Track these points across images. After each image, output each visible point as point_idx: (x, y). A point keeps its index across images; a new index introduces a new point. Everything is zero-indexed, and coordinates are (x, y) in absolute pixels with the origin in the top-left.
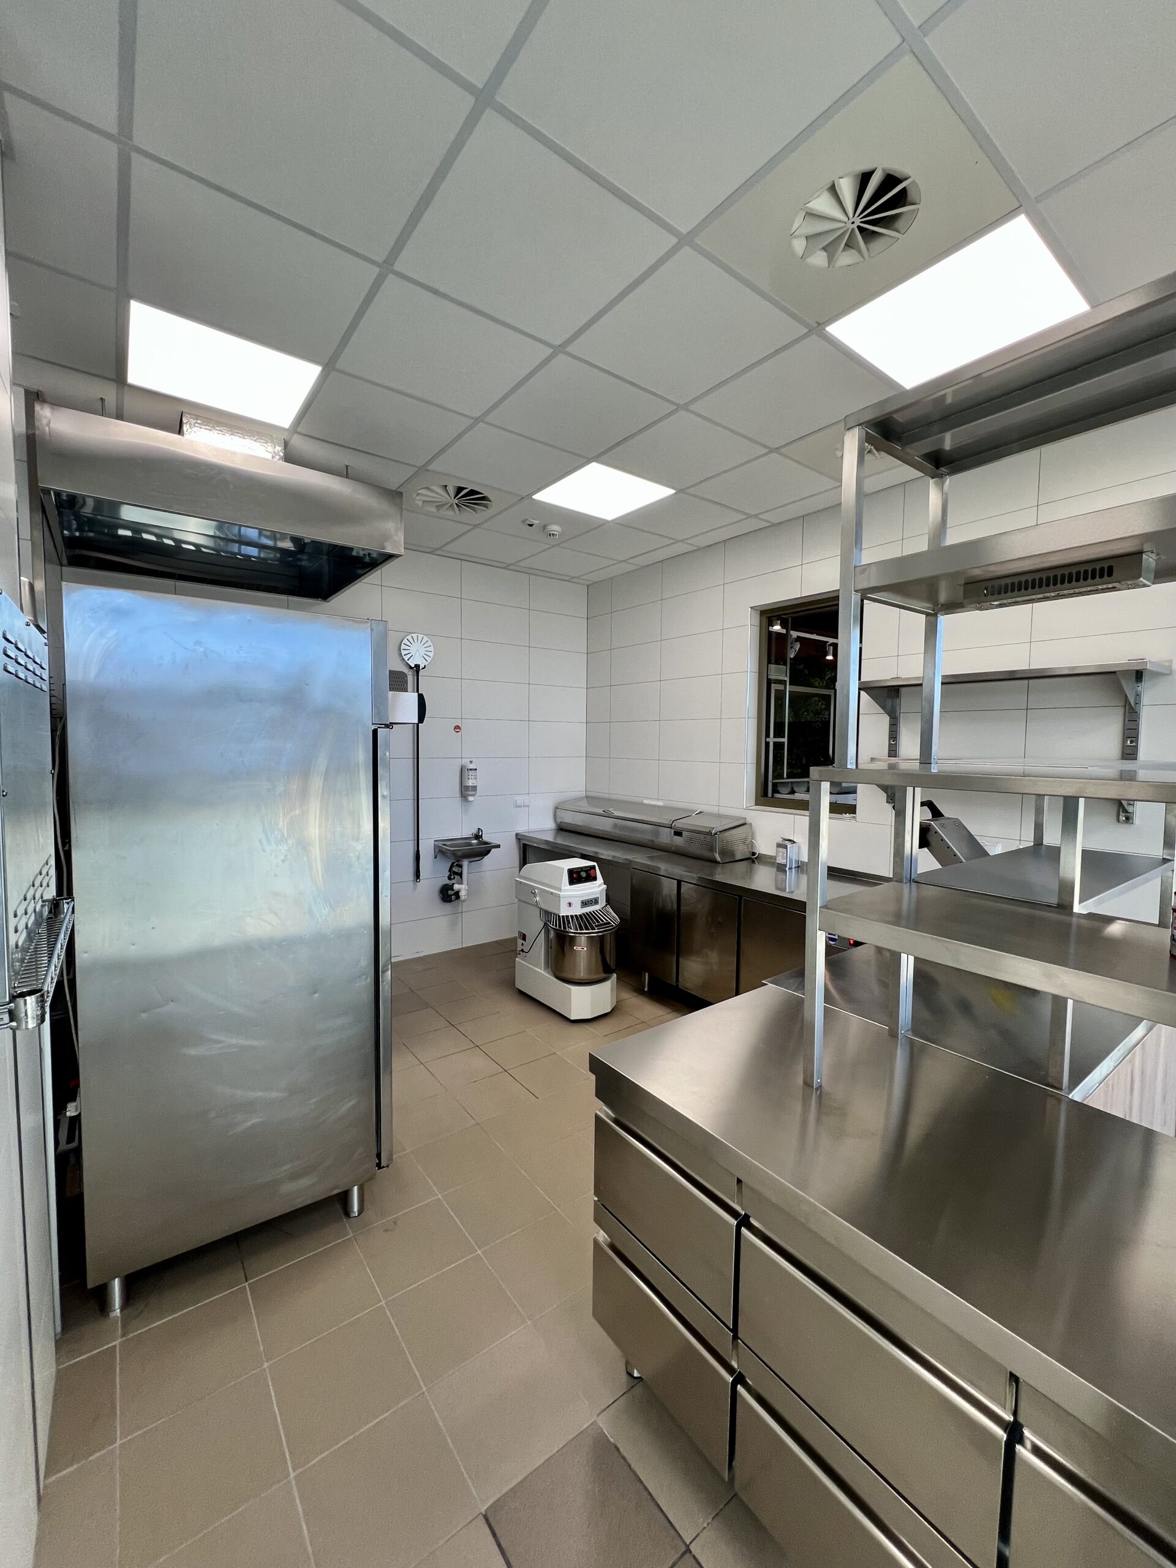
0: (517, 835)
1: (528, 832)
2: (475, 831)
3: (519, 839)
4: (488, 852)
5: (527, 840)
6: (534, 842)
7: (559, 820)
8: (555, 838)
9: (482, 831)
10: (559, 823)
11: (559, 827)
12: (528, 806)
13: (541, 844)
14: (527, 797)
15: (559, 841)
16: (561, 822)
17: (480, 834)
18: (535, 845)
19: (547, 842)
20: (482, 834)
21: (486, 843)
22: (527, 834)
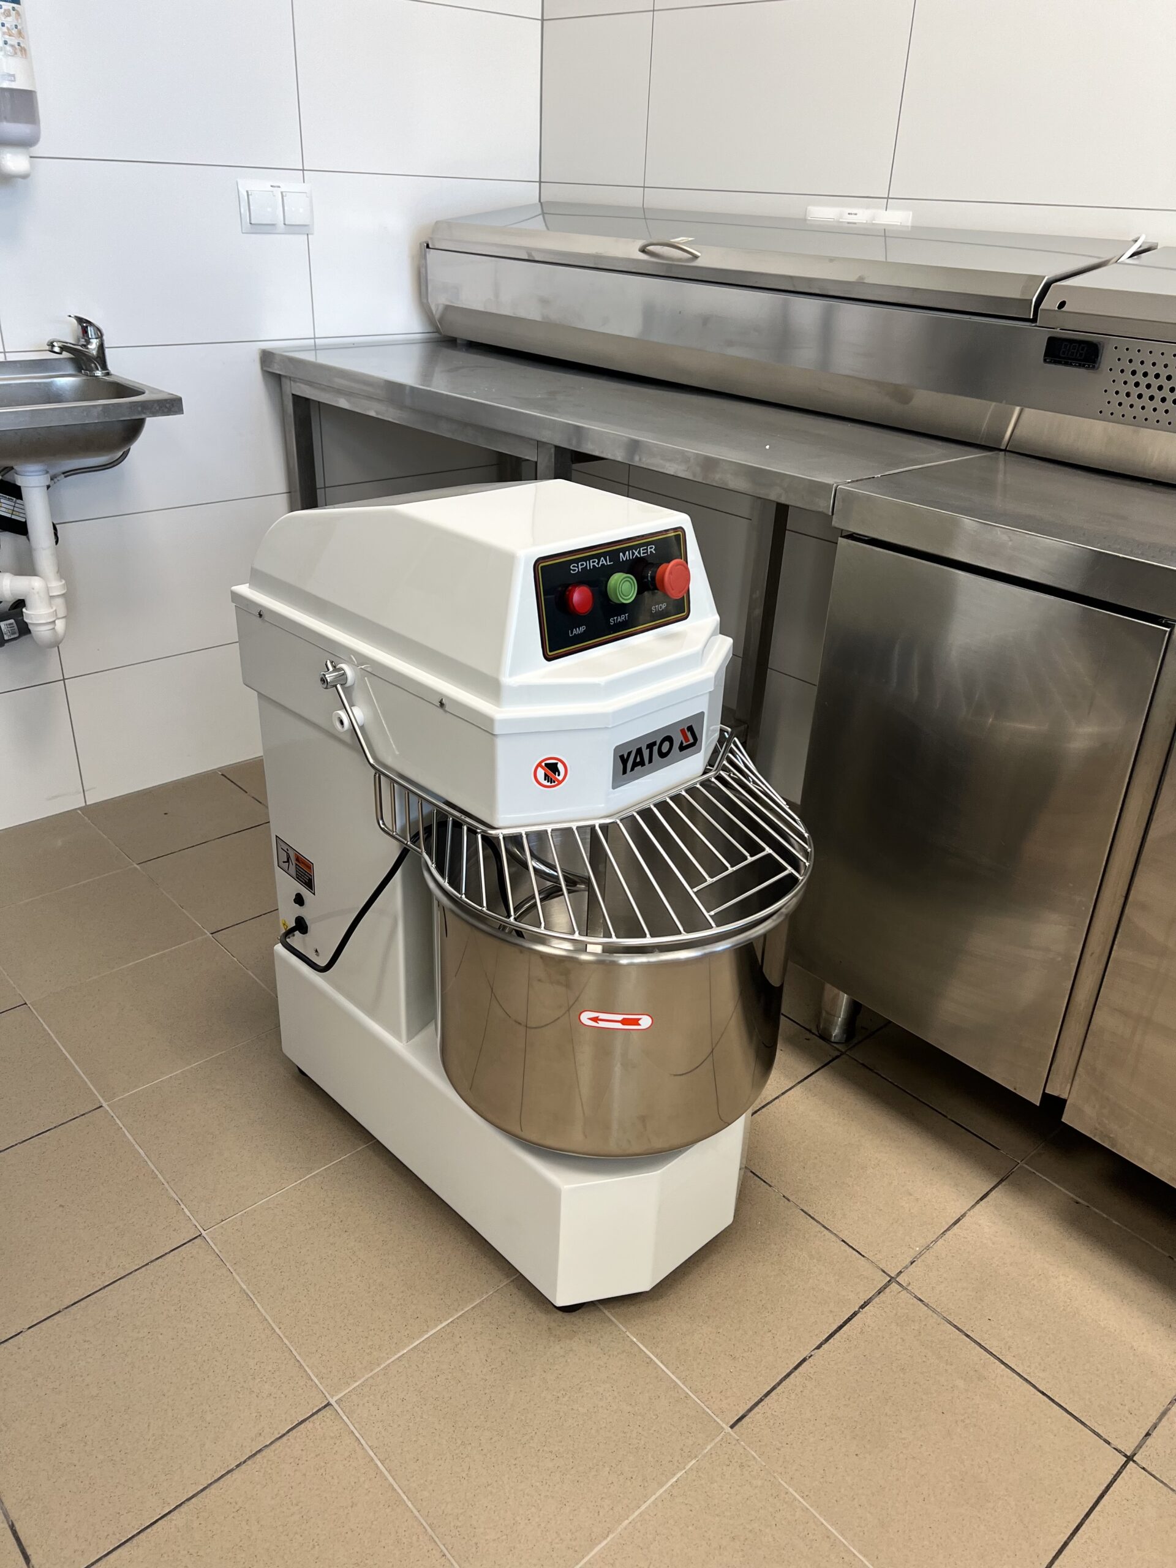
0: (266, 357)
1: (315, 348)
2: (68, 334)
3: (278, 378)
4: (133, 430)
5: (310, 384)
6: (340, 392)
7: (439, 301)
8: (426, 375)
9: (100, 335)
10: (437, 312)
11: (438, 331)
12: (303, 229)
13: (369, 398)
14: (299, 187)
15: (441, 385)
16: (447, 308)
17: (93, 346)
18: (343, 403)
19: (394, 391)
20: (101, 347)
21: (122, 390)
22: (309, 357)
